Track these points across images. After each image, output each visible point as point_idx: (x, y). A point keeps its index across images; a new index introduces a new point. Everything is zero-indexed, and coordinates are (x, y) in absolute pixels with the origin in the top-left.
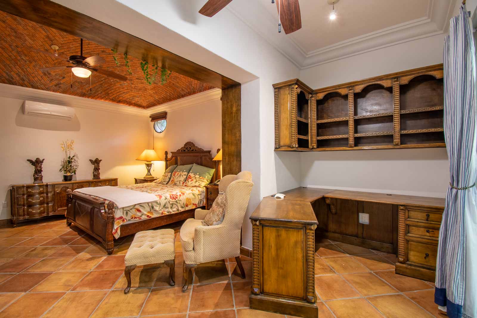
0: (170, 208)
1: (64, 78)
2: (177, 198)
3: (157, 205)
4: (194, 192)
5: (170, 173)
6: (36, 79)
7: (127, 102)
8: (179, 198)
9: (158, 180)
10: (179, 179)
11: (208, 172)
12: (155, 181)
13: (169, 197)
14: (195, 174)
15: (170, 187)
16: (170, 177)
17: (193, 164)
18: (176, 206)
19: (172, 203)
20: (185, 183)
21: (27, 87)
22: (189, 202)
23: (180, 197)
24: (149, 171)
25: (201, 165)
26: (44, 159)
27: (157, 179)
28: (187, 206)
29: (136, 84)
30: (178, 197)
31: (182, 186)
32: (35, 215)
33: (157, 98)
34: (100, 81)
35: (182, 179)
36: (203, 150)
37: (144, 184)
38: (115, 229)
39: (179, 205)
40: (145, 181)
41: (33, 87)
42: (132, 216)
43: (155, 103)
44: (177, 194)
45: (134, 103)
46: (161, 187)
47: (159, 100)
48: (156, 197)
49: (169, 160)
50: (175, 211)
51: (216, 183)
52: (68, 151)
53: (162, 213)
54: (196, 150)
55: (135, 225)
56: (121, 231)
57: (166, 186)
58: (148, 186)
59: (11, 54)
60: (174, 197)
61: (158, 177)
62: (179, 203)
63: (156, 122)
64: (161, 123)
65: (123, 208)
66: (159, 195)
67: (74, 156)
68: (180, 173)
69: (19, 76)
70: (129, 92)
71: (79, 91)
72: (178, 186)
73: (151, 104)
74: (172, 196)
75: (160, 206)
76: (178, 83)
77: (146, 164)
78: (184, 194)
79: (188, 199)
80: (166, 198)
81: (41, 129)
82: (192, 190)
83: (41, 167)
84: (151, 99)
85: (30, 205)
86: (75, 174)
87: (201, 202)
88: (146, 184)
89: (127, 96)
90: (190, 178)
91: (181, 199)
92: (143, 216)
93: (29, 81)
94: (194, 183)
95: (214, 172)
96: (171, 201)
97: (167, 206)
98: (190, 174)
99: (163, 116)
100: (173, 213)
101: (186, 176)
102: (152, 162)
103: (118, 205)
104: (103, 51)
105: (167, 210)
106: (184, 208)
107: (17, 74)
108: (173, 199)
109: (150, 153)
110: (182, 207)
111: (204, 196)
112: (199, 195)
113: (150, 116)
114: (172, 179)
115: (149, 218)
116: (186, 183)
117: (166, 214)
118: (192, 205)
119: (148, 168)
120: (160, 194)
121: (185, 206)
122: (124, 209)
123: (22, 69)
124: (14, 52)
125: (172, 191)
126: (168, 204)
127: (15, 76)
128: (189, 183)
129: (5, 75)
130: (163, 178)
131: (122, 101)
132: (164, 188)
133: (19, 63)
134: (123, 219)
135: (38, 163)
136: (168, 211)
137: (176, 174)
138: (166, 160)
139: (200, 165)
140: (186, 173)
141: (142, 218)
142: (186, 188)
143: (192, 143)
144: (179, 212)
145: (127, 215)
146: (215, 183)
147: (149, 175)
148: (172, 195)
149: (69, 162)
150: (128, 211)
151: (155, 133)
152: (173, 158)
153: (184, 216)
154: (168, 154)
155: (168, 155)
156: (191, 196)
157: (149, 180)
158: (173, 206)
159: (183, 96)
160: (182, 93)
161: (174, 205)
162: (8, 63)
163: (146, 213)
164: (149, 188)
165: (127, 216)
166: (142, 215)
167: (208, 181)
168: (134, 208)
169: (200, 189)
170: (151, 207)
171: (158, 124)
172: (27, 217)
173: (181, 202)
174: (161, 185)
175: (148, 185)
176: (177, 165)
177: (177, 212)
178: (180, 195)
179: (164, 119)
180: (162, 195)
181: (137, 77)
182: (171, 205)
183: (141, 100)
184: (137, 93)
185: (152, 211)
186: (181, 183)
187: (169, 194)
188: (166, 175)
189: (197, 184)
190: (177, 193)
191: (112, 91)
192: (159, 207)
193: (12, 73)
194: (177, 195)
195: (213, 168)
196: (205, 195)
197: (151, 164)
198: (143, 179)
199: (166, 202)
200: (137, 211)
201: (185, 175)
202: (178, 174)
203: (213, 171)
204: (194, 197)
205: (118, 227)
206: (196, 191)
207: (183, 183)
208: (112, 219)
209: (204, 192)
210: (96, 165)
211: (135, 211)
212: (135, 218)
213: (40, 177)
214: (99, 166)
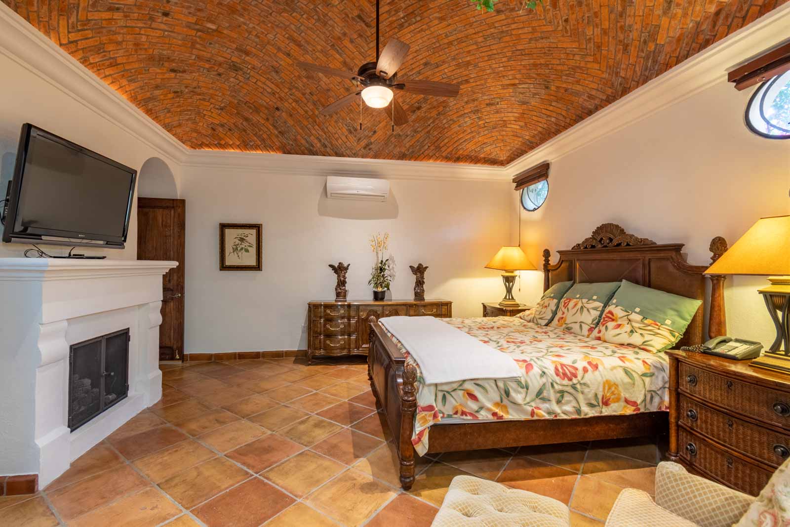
0: (554, 402)
1: (375, 132)
2: (576, 377)
3: (520, 389)
4: (627, 364)
5: (555, 301)
6: (340, 141)
7: (471, 157)
8: (583, 378)
9: (527, 312)
10: (579, 318)
11: (675, 307)
12: (521, 314)
13: (551, 371)
14: (629, 309)
15: (555, 336)
16: (554, 309)
17: (621, 281)
18: (571, 398)
19: (560, 388)
20: (597, 330)
21: (330, 156)
22: (613, 393)
23: (586, 375)
24: (509, 290)
25: (649, 284)
26: (349, 265)
27: (524, 310)
28: (606, 403)
29: (486, 117)
30: (580, 373)
31: (588, 336)
32: (333, 351)
33: (527, 138)
34: (427, 127)
35: (589, 318)
36: (655, 243)
37: (497, 318)
38: (417, 432)
39: (581, 397)
40: (500, 312)
41: (337, 154)
42: (455, 407)
43: (523, 148)
44: (575, 365)
45: (485, 158)
46: (532, 333)
47: (533, 140)
48: (517, 367)
49: (552, 270)
50: (568, 412)
51: (711, 347)
52: (379, 252)
53: (533, 413)
54: (628, 245)
55: (463, 430)
56: (430, 439)
57: (546, 333)
58: (504, 326)
59: (307, 108)
60: (567, 373)
61: (529, 305)
62: (582, 393)
63: (526, 189)
64: (536, 190)
65: (436, 385)
66: (525, 361)
67: (387, 260)
68: (580, 301)
69: (320, 141)
70: (473, 137)
71: (397, 151)
72: (575, 335)
73: (516, 153)
74: (561, 370)
75: (527, 393)
76: (578, 82)
77: (504, 277)
78: (596, 367)
79: (609, 385)
80: (544, 373)
81: (344, 218)
82: (622, 358)
83: (344, 277)
84: (516, 142)
85: (329, 335)
86: (388, 289)
87: (652, 398)
88: (501, 320)
89: (469, 148)
90: (613, 320)
91: (589, 382)
92: (483, 413)
93: (332, 145)
94: (626, 335)
95: (696, 308)
96: (557, 383)
97: (545, 394)
98: (611, 308)
99: (541, 172)
100: (565, 417)
101: (598, 313)
102: (516, 273)
103: (425, 374)
104: (426, 64)
105: (546, 406)
106: (598, 409)
107: (317, 138)
108: (563, 379)
109: (513, 254)
110: (591, 405)
111: (665, 383)
112: (644, 375)
113: (513, 179)
114: (559, 315)
115: (497, 419)
116: (600, 332)
117: (543, 416)
118: (623, 404)
119: (507, 284)
120: (528, 359)
121: (601, 404)
122: (439, 388)
123: (323, 130)
124: (309, 103)
125: (561, 352)
126: (549, 390)
127: (316, 141)
128: (610, 332)
129: (303, 142)
130: (540, 309)
131: (461, 157)
132: (540, 336)
133: (317, 120)
134: (433, 412)
135: (342, 271)
136: (548, 409)
137: (571, 304)
138: (547, 268)
139: (644, 285)
140: (600, 305)
141: (480, 417)
142: (600, 348)
143: (617, 226)
144: (582, 416)
145: (445, 402)
146: (709, 349)
147: (509, 299)
148: (562, 365)
149: (382, 270)
150: (447, 395)
151: (524, 213)
152: (562, 265)
153: (597, 429)
154: (550, 256)
155: (549, 258)
156: (620, 376)
157: (507, 310)
158: (562, 397)
159: (590, 113)
160: (590, 105)
161: (566, 394)
162: (306, 123)
163: (489, 405)
164: (505, 331)
165: (445, 405)
166: (481, 408)
167: (674, 336)
168: (461, 388)
169: (650, 359)
170: (503, 393)
171: (530, 194)
172: (322, 352)
173: (586, 390)
174: (535, 327)
175: (505, 323)
176: (574, 283)
177: (578, 417)
178: (585, 370)
179: (544, 178)
180: (532, 362)
181: (488, 102)
182: (559, 395)
183: (496, 149)
184: (488, 136)
185: (505, 402)
186: (586, 328)
187: (553, 362)
188: (546, 304)
189: (637, 339)
190: (574, 362)
191: (446, 141)
192: (523, 395)
193: (312, 138)
194: (576, 369)
195: (692, 296)
196: (667, 379)
197: (514, 278)
198: (499, 307)
199: (544, 384)
200: (466, 395)
201: (595, 309)
202: (576, 305)
203: (692, 307)
204: (630, 381)
205: (425, 429)
206: (636, 363)
207: (591, 330)
208: (410, 407)
209: (663, 370)
210: (419, 275)
211: (464, 396)
212: (463, 413)
213: (343, 291)
214: (423, 278)
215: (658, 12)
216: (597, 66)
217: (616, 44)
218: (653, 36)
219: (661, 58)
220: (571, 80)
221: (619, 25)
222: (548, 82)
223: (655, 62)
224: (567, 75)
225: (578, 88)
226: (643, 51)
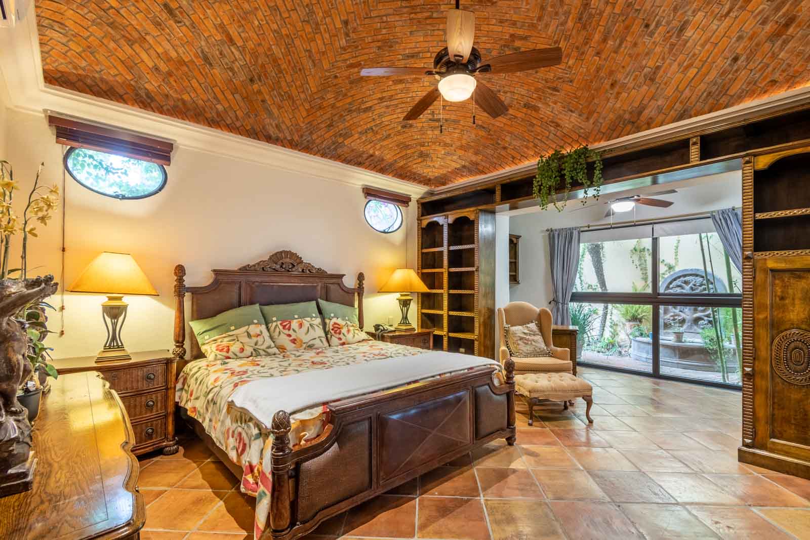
138: (179, 292)
140: (320, 320)
143: (296, 255)
147: (114, 347)
152: (220, 287)
154: (185, 274)
176: (260, 306)
215: (359, 130)
216: (304, 114)
217: (329, 119)
218: (346, 136)
219: (340, 151)
220: (277, 100)
221: (342, 113)
222: (260, 80)
223: (335, 149)
224: (280, 94)
225: (275, 111)
226: (336, 137)
